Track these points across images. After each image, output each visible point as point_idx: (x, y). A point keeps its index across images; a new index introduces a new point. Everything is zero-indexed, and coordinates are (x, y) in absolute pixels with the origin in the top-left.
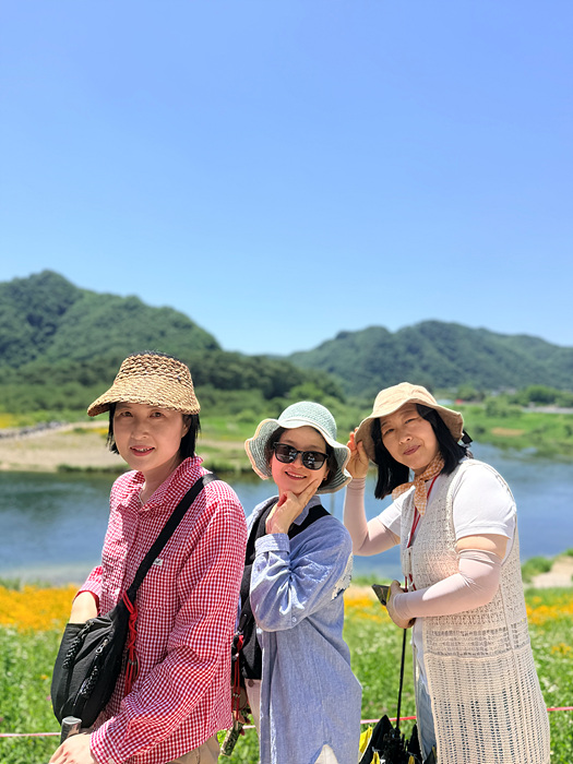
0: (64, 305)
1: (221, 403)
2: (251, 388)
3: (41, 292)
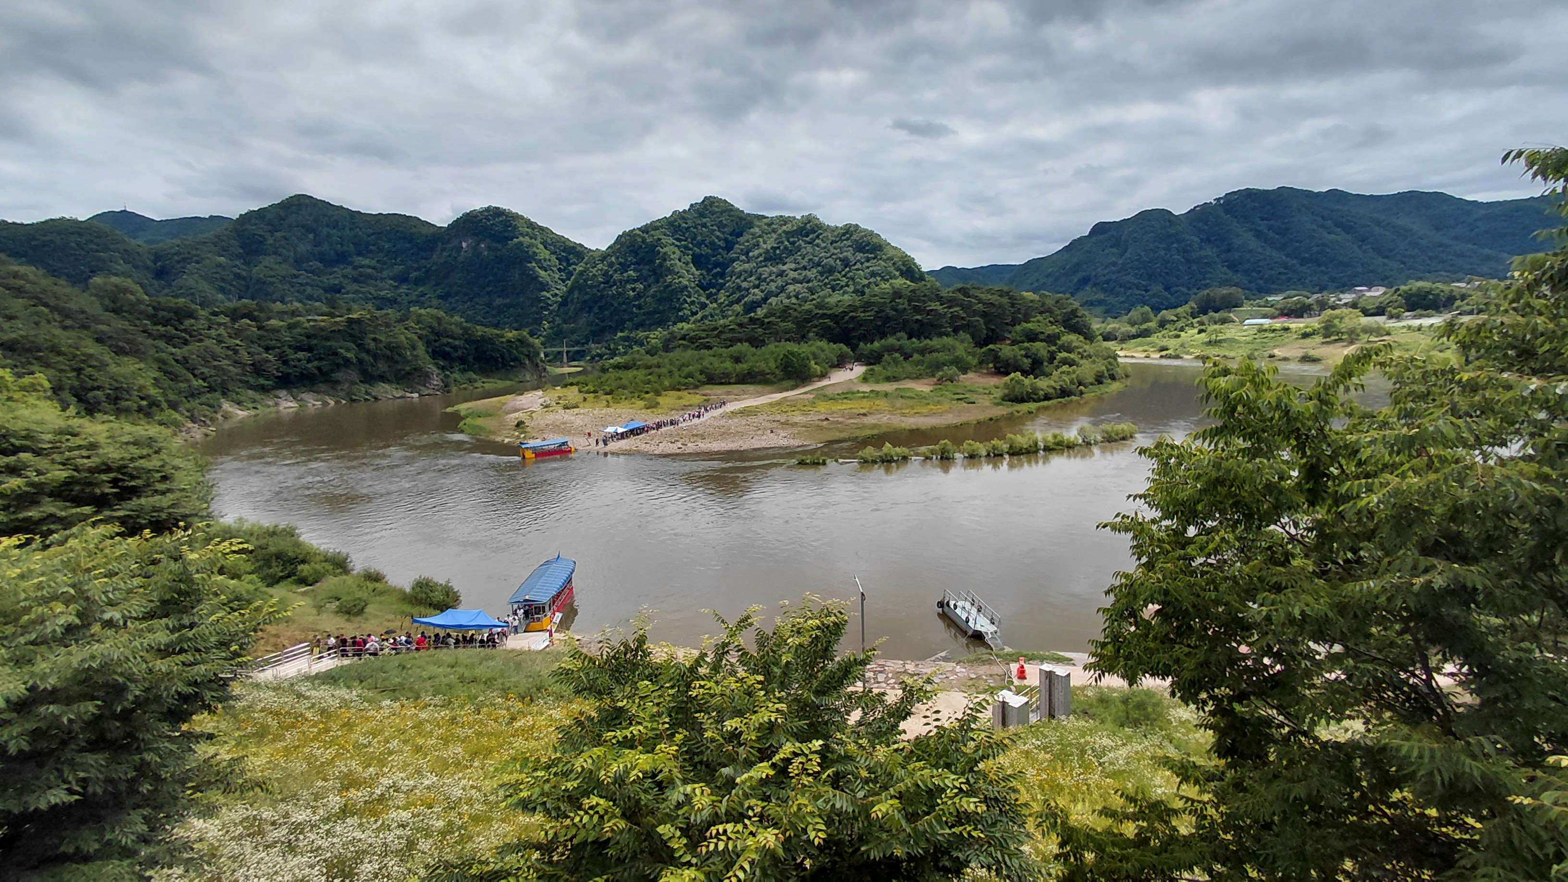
0: (730, 238)
1: (916, 356)
2: (956, 331)
3: (704, 225)
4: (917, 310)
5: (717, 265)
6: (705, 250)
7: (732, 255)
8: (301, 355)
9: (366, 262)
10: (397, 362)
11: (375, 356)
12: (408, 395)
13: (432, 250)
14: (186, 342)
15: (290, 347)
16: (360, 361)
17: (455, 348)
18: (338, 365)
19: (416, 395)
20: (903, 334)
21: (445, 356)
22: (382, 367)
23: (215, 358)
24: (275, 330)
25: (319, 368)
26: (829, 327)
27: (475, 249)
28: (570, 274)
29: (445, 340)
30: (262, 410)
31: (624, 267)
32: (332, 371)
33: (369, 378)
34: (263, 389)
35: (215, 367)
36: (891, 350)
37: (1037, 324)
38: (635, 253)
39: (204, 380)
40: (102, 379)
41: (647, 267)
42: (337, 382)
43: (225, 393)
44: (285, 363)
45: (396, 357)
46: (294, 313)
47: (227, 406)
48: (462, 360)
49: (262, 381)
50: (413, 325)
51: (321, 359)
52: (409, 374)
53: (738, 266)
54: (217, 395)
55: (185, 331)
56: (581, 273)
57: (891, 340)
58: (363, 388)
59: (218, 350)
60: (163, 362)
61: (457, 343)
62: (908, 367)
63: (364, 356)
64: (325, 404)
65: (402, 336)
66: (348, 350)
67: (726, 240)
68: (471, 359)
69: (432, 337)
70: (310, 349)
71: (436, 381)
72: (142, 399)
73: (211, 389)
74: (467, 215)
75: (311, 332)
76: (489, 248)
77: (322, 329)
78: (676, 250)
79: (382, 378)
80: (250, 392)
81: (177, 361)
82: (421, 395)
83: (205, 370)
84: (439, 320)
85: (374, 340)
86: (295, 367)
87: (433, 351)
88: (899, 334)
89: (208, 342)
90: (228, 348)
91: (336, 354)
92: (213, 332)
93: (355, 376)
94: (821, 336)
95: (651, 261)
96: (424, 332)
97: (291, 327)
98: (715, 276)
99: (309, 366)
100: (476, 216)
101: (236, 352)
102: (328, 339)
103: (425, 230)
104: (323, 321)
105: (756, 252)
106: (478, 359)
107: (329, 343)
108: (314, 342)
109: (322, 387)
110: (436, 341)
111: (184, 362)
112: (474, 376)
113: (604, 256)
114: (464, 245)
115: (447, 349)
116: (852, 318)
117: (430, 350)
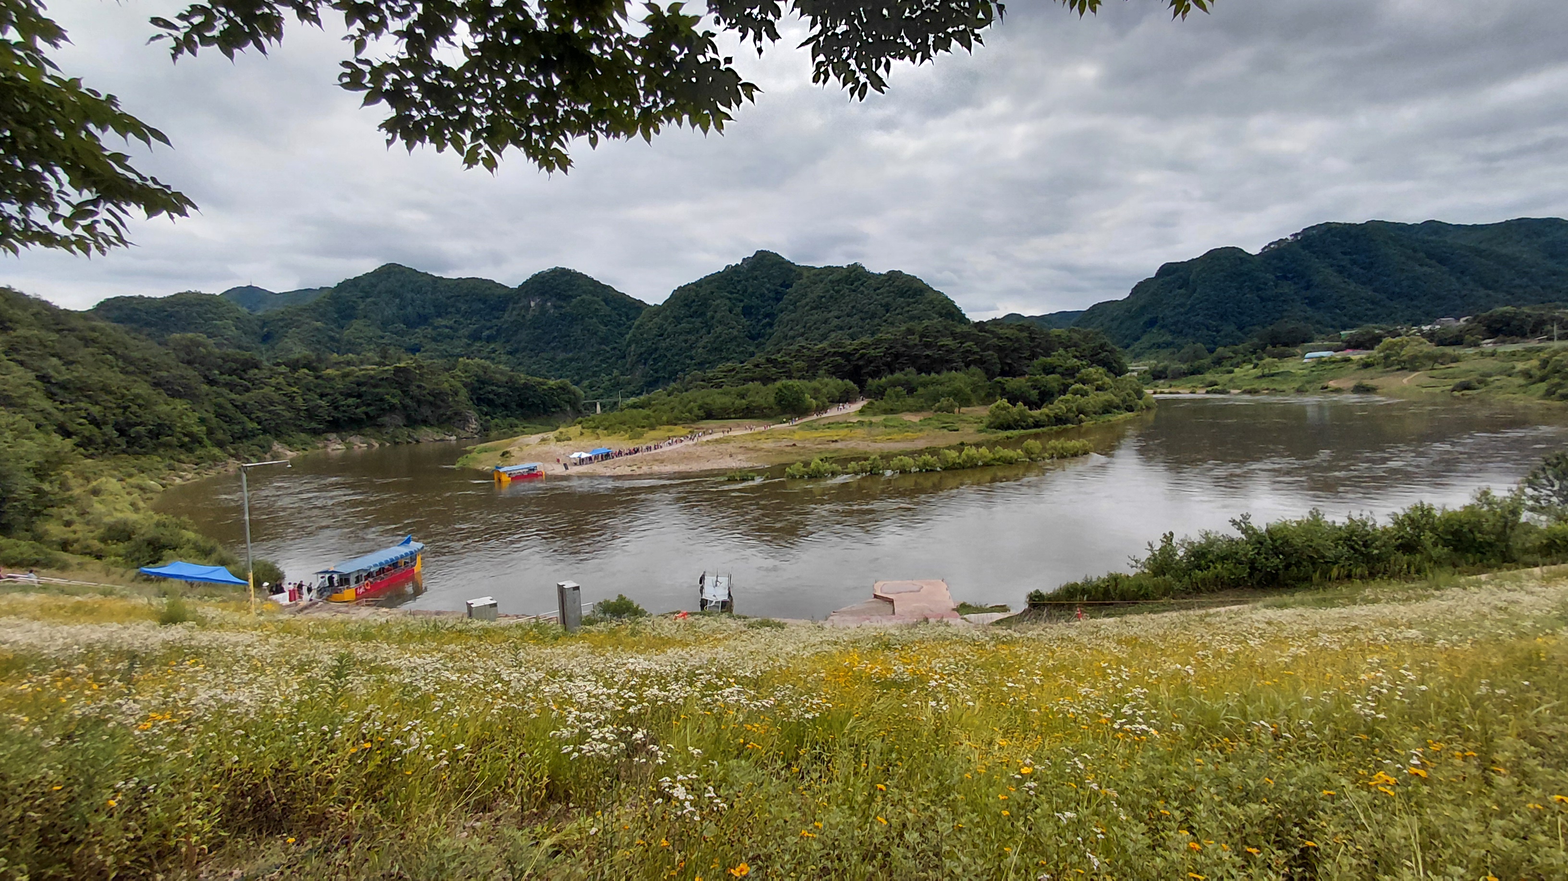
0: (781, 289)
1: (921, 390)
2: (968, 365)
3: (756, 278)
4: (927, 346)
5: (767, 316)
6: (755, 301)
7: (781, 304)
8: (350, 401)
9: (444, 322)
10: (440, 407)
11: (419, 402)
12: (447, 438)
13: (504, 310)
14: (248, 390)
15: (341, 394)
16: (405, 407)
17: (498, 395)
18: (383, 410)
19: (454, 438)
20: (912, 370)
21: (490, 403)
22: (426, 411)
23: (271, 403)
24: (330, 379)
25: (366, 413)
26: (840, 365)
27: (542, 307)
28: (630, 328)
29: (490, 388)
30: (310, 452)
31: (678, 320)
32: (379, 416)
33: (412, 422)
34: (315, 432)
35: (270, 412)
36: (894, 385)
37: (1059, 357)
38: (688, 306)
39: (259, 423)
40: (148, 417)
41: (700, 319)
42: (383, 425)
43: (278, 435)
44: (336, 408)
45: (439, 403)
46: (348, 363)
47: (277, 447)
48: (505, 406)
49: (314, 425)
50: (459, 373)
51: (369, 405)
52: (450, 418)
53: (784, 317)
54: (268, 437)
55: (249, 380)
56: (638, 328)
57: (898, 375)
58: (405, 431)
59: (276, 397)
60: (220, 406)
61: (501, 390)
62: (910, 401)
63: (408, 401)
64: (370, 446)
65: (446, 382)
66: (393, 396)
67: (777, 292)
68: (514, 406)
69: (476, 385)
70: (359, 396)
71: (474, 425)
72: (185, 435)
73: (265, 431)
74: (535, 276)
75: (363, 380)
76: (555, 307)
77: (372, 377)
78: (727, 302)
79: (425, 422)
80: (303, 435)
81: (236, 406)
82: (459, 439)
83: (260, 414)
84: (485, 369)
85: (419, 387)
86: (344, 411)
87: (478, 399)
88: (907, 370)
89: (267, 390)
90: (284, 395)
91: (382, 400)
92: (273, 381)
93: (399, 420)
94: (830, 374)
95: (703, 314)
96: (469, 380)
97: (345, 376)
98: (764, 326)
99: (358, 410)
100: (543, 277)
101: (292, 399)
102: (375, 386)
103: (499, 291)
104: (371, 369)
105: (804, 302)
106: (521, 405)
107: (377, 390)
108: (364, 389)
109: (368, 431)
110: (480, 389)
111: (242, 408)
112: (517, 422)
113: (657, 310)
114: (532, 304)
115: (491, 396)
116: (863, 355)
117: (474, 397)
